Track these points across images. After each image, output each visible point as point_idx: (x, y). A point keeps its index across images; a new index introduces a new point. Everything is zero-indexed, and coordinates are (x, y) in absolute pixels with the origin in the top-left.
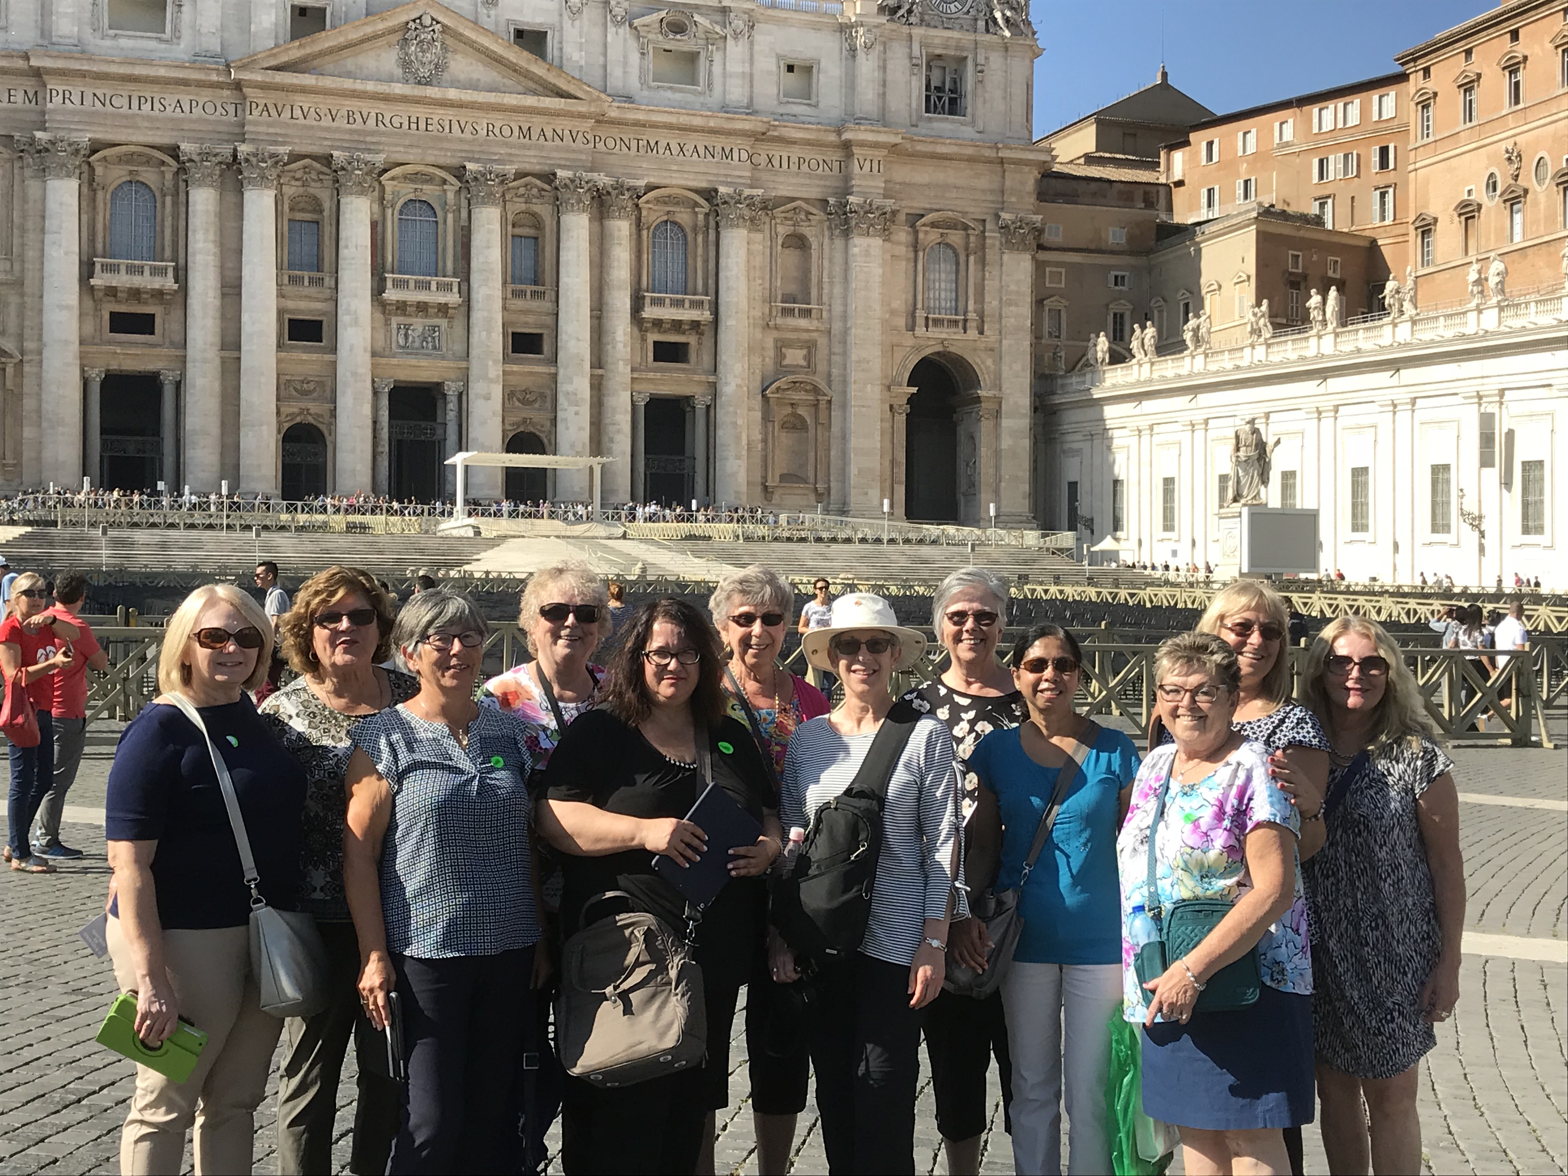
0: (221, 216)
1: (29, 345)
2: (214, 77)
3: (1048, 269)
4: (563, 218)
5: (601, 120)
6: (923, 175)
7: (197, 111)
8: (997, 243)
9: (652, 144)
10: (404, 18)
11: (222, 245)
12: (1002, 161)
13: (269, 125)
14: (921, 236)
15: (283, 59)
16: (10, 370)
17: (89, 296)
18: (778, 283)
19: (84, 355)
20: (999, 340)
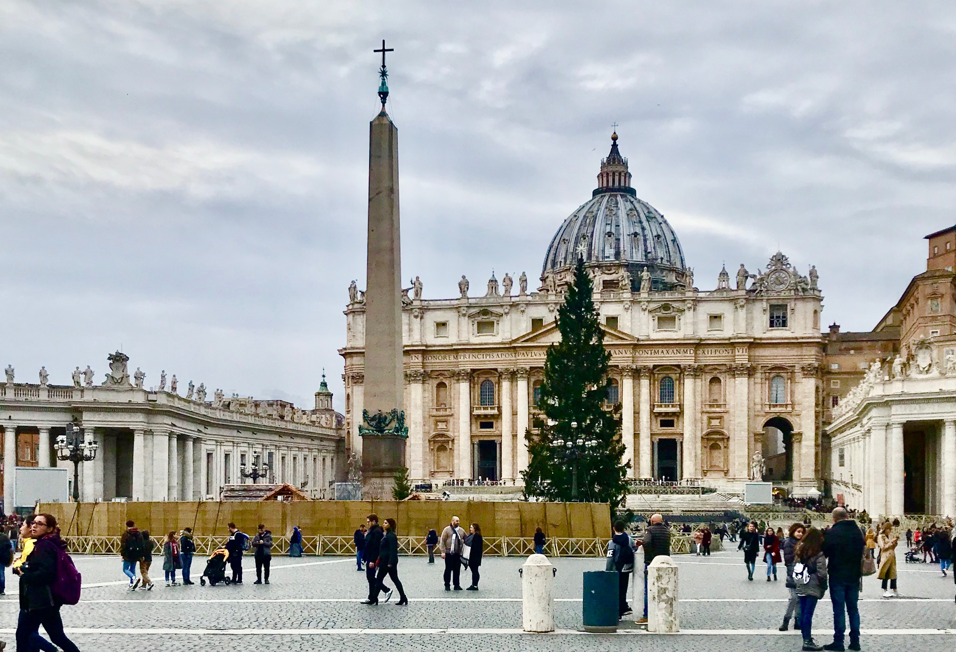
0: (511, 389)
1: (456, 434)
3: (832, 381)
4: (624, 380)
5: (635, 345)
6: (765, 352)
7: (503, 357)
8: (800, 375)
9: (656, 351)
11: (511, 398)
13: (524, 359)
14: (767, 374)
15: (527, 338)
16: (450, 442)
17: (473, 418)
18: (708, 396)
19: (472, 437)
20: (801, 411)
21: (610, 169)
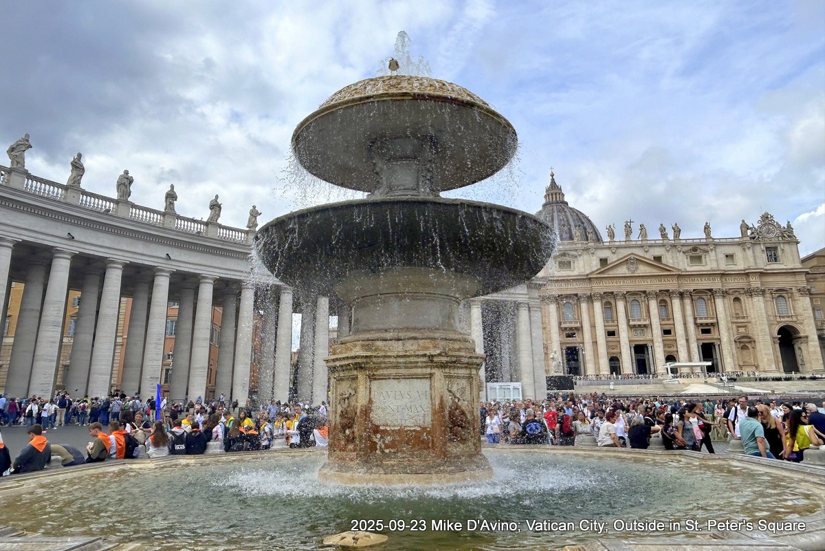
0: (588, 308)
2: (584, 277)
3: (813, 299)
4: (673, 301)
5: (679, 275)
6: (770, 279)
7: (581, 285)
8: (798, 295)
9: (693, 279)
10: (626, 258)
11: (589, 315)
12: (794, 272)
13: (597, 287)
14: (774, 295)
15: (599, 271)
17: (562, 330)
18: (733, 311)
19: (561, 344)
20: (803, 320)
21: (552, 191)
